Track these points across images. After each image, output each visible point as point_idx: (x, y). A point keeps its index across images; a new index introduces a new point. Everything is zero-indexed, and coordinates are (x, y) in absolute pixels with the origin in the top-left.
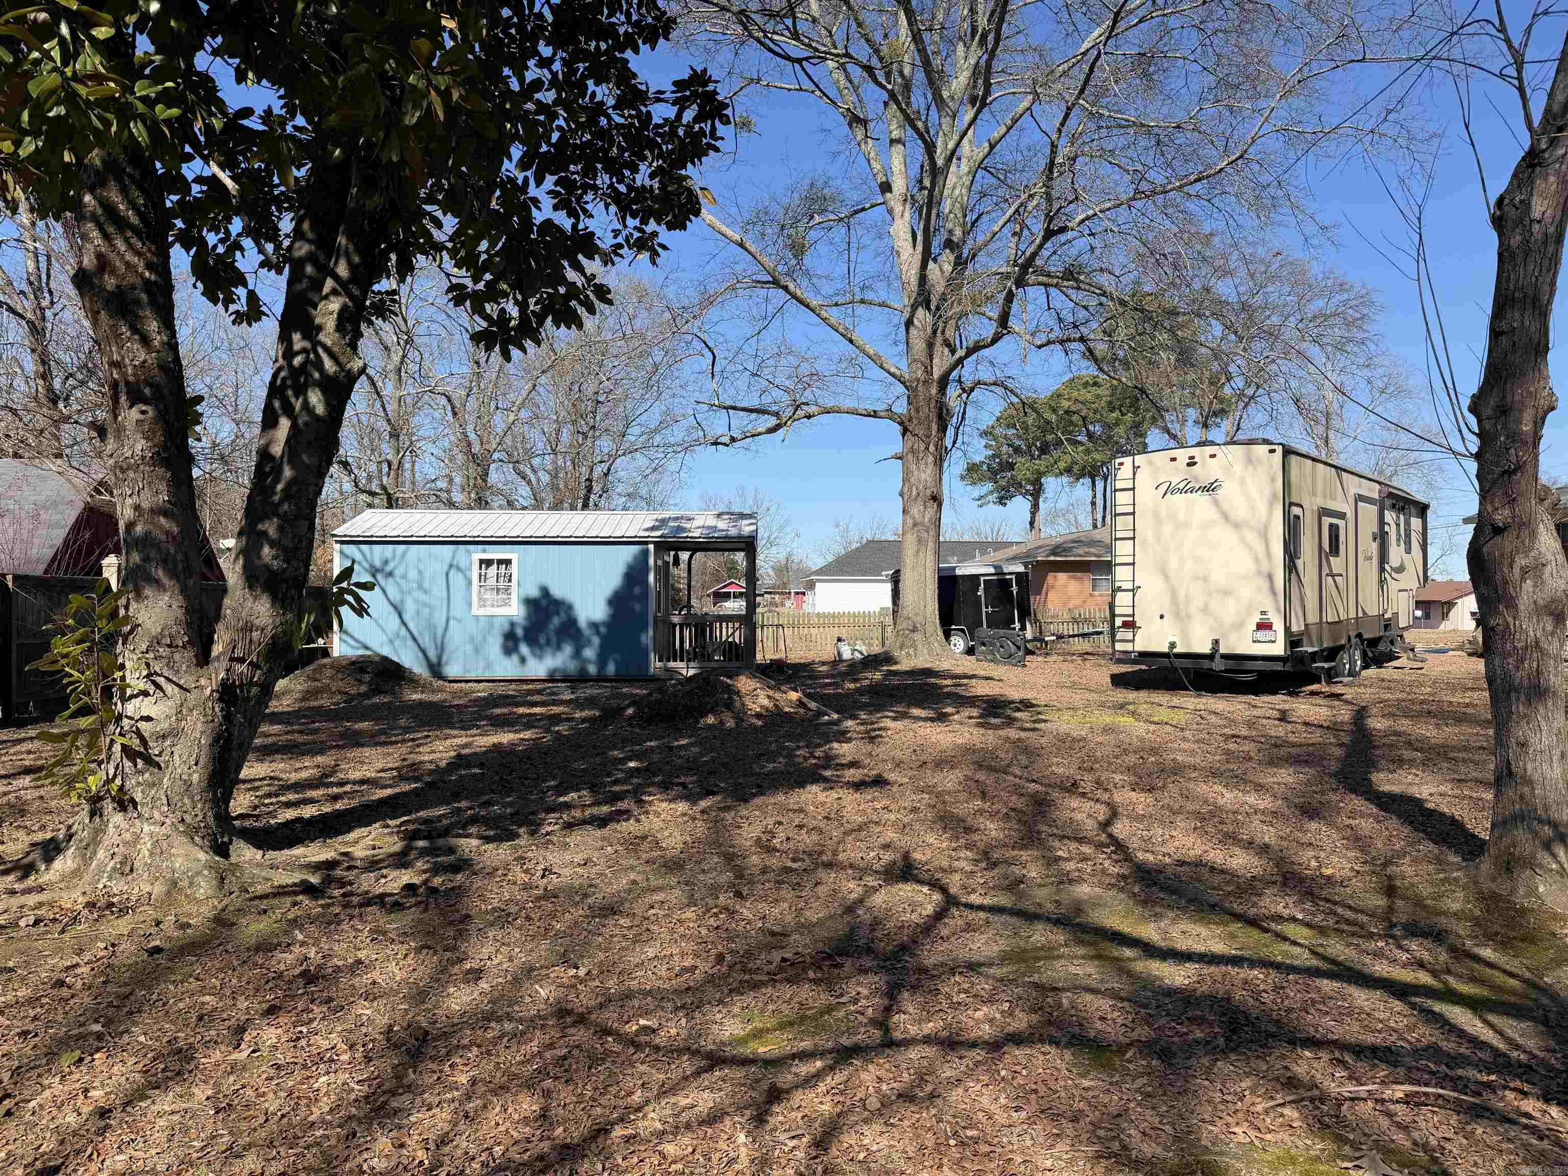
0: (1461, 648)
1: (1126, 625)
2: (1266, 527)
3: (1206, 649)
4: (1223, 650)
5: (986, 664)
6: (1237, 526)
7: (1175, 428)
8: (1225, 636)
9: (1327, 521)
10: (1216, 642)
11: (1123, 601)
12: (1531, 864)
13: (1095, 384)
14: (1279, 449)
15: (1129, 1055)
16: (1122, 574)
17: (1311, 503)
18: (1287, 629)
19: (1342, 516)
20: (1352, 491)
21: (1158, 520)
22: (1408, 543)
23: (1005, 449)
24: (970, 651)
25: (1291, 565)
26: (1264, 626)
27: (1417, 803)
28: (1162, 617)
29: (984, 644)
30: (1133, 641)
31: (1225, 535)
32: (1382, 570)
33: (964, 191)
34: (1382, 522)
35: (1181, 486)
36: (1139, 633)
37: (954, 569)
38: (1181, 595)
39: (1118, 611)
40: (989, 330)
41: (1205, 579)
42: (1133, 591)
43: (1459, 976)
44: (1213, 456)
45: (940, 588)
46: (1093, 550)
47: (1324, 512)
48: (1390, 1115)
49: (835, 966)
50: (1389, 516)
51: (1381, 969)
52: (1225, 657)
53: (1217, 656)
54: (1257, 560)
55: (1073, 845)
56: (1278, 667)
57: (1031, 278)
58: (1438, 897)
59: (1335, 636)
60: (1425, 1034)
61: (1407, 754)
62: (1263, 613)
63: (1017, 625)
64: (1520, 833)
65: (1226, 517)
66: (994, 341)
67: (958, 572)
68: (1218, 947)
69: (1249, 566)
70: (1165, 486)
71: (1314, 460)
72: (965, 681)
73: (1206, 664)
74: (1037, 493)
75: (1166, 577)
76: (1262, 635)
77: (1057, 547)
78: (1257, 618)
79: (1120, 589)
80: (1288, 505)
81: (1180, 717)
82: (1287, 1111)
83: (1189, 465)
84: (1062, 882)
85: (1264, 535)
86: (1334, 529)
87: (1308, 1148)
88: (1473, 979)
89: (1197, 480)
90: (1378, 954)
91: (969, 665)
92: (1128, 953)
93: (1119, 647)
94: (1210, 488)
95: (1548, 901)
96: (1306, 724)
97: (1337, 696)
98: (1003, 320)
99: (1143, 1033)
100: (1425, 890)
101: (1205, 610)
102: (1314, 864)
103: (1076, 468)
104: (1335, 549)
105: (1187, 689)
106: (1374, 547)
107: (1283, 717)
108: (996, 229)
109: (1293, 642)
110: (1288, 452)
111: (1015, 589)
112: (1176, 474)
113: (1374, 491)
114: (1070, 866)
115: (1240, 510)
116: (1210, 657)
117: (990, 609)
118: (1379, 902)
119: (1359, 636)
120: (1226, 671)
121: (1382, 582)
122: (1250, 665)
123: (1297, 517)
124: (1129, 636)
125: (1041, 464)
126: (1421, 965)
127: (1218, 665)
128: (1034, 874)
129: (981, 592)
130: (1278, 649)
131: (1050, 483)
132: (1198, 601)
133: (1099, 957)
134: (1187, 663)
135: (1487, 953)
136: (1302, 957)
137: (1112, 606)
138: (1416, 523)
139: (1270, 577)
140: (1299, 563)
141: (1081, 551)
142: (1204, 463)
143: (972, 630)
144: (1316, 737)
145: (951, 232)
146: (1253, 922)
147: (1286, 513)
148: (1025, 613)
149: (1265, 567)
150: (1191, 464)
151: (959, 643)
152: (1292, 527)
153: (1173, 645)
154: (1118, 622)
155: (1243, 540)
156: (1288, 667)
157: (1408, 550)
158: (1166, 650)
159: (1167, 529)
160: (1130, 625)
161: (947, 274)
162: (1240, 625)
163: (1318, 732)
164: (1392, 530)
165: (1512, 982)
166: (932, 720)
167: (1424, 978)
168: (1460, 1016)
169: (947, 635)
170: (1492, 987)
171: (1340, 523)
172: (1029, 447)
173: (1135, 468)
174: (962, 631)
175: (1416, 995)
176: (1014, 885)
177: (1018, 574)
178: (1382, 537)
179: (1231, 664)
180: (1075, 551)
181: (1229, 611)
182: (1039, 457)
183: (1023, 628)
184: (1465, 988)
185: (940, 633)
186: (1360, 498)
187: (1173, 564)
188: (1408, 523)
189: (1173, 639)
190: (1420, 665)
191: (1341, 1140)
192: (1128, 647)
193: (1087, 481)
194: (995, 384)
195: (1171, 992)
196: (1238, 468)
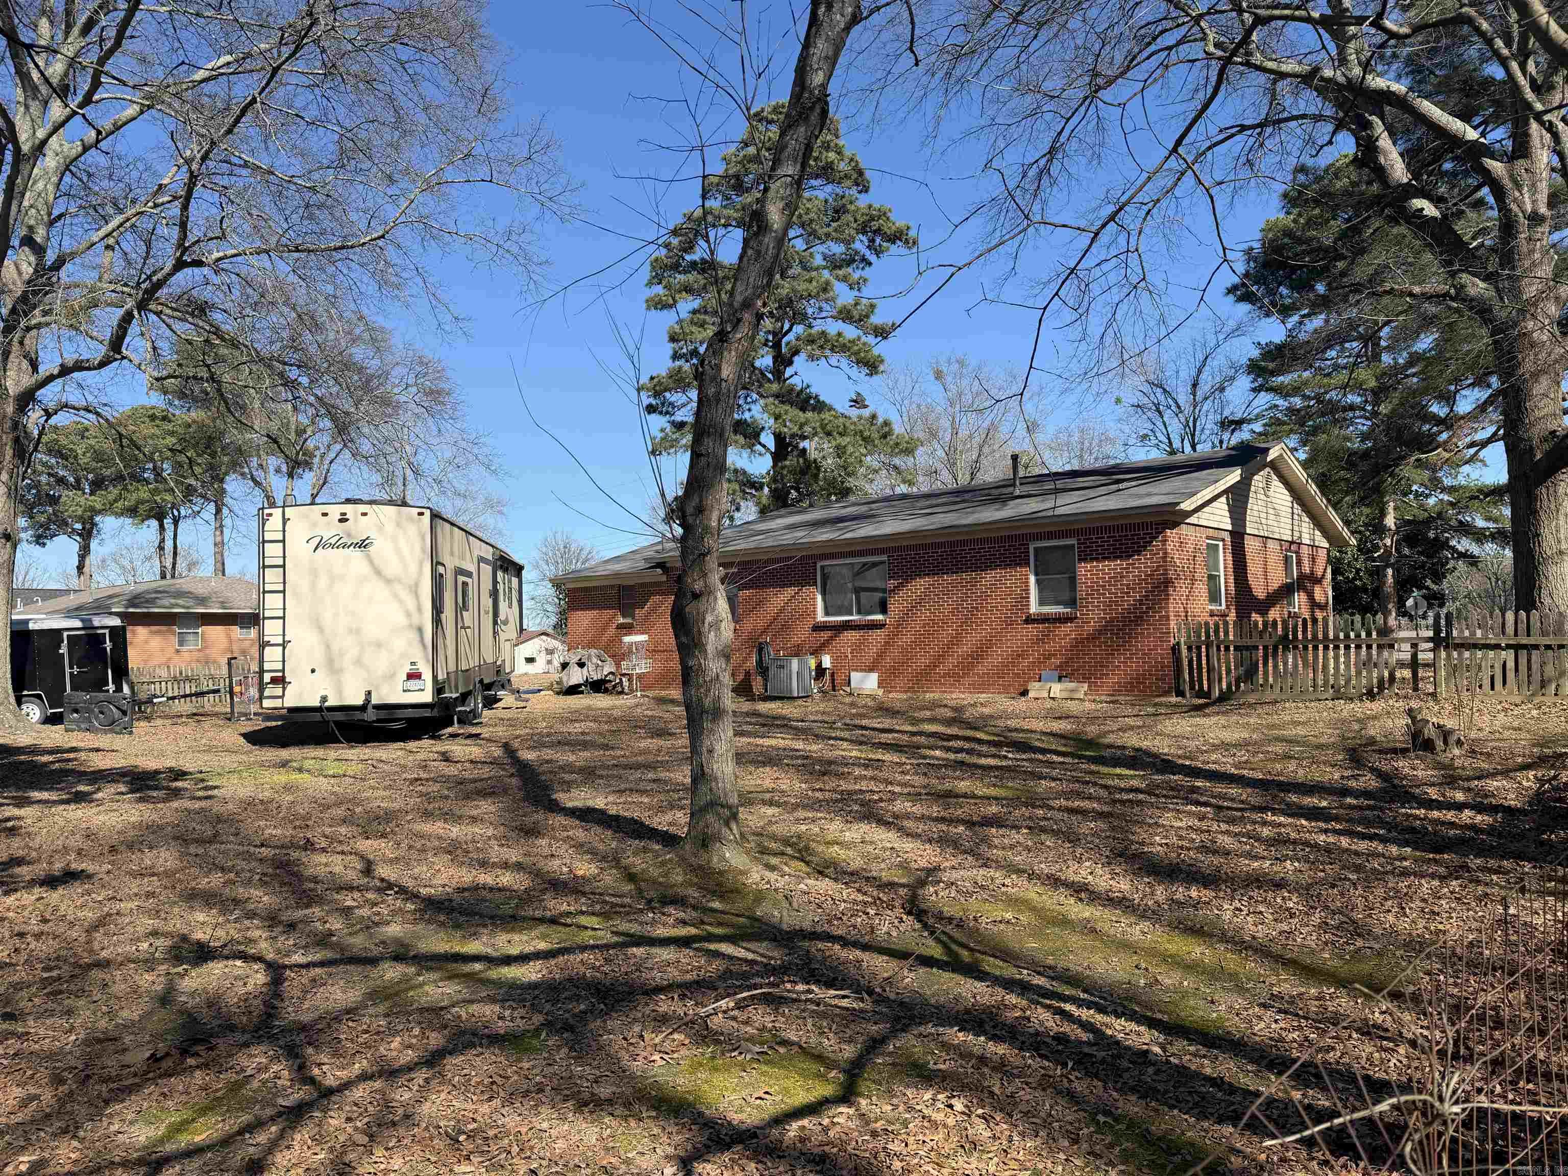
0: (550, 688)
1: (274, 681)
2: (417, 585)
3: (359, 701)
4: (375, 700)
5: (81, 735)
6: (388, 581)
7: (259, 475)
8: (377, 688)
9: (461, 579)
10: (369, 693)
11: (272, 656)
12: (718, 838)
13: (164, 418)
14: (427, 513)
15: (543, 1036)
16: (272, 629)
17: (450, 562)
18: (435, 677)
19: (469, 574)
20: (476, 553)
21: (314, 573)
22: (510, 599)
23: (44, 479)
24: (53, 720)
25: (437, 621)
26: (414, 676)
27: (603, 812)
28: (313, 671)
29: (76, 711)
30: (282, 697)
31: (380, 590)
32: (495, 623)
33: (50, 188)
34: (495, 582)
35: (333, 541)
36: (289, 688)
37: (26, 622)
38: (335, 647)
39: (267, 666)
40: (95, 351)
41: (358, 631)
42: (284, 645)
43: (711, 924)
44: (364, 514)
45: (13, 645)
46: (180, 602)
47: (460, 571)
48: (734, 1018)
49: (211, 1049)
50: (500, 574)
51: (661, 932)
52: (377, 707)
53: (370, 707)
54: (408, 615)
55: (356, 895)
56: (427, 713)
57: (152, 306)
58: (666, 875)
59: (467, 681)
60: (717, 966)
61: (567, 777)
62: (413, 664)
63: (111, 687)
64: (710, 818)
65: (378, 572)
66: (102, 364)
67: (32, 626)
68: (542, 946)
69: (402, 620)
70: (317, 540)
71: (452, 524)
72: (72, 755)
73: (358, 715)
74: (87, 534)
75: (321, 630)
76: (413, 684)
77: (135, 597)
78: (407, 668)
79: (268, 644)
80: (436, 563)
81: (354, 769)
82: (676, 1036)
83: (341, 521)
84: (368, 928)
85: (415, 590)
86: (465, 584)
87: (703, 1054)
88: (720, 924)
89: (349, 535)
90: (653, 922)
91: (55, 736)
92: (478, 966)
93: (267, 703)
94: (363, 545)
95: (733, 862)
96: (472, 762)
97: (477, 736)
98: (116, 344)
99: (538, 1019)
100: (654, 872)
101: (358, 662)
102: (565, 869)
103: (142, 508)
104: (465, 607)
105: (340, 742)
106: (490, 601)
107: (446, 758)
108: (96, 239)
109: (439, 689)
110: (436, 516)
111: (108, 645)
112: (330, 529)
113: (488, 553)
114: (365, 912)
115: (392, 568)
116: (363, 708)
117: (76, 670)
118: (628, 887)
119: (481, 681)
120: (378, 721)
121: (495, 633)
122: (400, 714)
123: (441, 575)
124: (278, 691)
125: (97, 501)
126: (684, 923)
127: (370, 715)
128: (338, 926)
129: (63, 650)
130: (427, 697)
131: (107, 523)
132: (353, 652)
133: (456, 976)
134: (339, 716)
135: (716, 905)
136: (607, 937)
137: (261, 661)
138: (515, 580)
139: (420, 630)
140: (443, 616)
141: (165, 602)
142: (356, 520)
143: (55, 697)
144: (485, 772)
145: (31, 228)
146: (553, 921)
147: (433, 570)
148: (122, 672)
149: (416, 620)
150: (343, 520)
151: (34, 712)
152: (438, 581)
153: (324, 699)
154: (267, 677)
155: (396, 596)
156: (435, 713)
157: (510, 606)
158: (317, 704)
159: (323, 582)
160: (280, 681)
161: (26, 277)
162: (392, 676)
163: (487, 769)
164: (500, 587)
165: (741, 920)
166: (67, 802)
167: (693, 931)
168: (726, 948)
169: (19, 702)
170: (733, 926)
171: (469, 580)
172: (78, 481)
173: (285, 521)
174: (39, 697)
175: (694, 942)
176: (323, 940)
177: (112, 629)
178: (494, 594)
179: (383, 714)
180: (159, 602)
181: (381, 663)
182: (92, 493)
183: (119, 689)
184: (719, 931)
185: (12, 699)
186: (481, 560)
187: (327, 618)
188: (510, 581)
189: (323, 693)
190: (522, 704)
191: (717, 1042)
192: (278, 703)
193: (154, 523)
194: (87, 410)
195: (533, 986)
196: (390, 528)
